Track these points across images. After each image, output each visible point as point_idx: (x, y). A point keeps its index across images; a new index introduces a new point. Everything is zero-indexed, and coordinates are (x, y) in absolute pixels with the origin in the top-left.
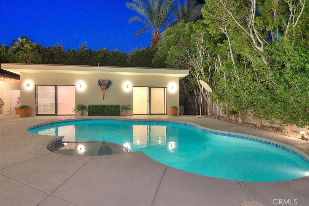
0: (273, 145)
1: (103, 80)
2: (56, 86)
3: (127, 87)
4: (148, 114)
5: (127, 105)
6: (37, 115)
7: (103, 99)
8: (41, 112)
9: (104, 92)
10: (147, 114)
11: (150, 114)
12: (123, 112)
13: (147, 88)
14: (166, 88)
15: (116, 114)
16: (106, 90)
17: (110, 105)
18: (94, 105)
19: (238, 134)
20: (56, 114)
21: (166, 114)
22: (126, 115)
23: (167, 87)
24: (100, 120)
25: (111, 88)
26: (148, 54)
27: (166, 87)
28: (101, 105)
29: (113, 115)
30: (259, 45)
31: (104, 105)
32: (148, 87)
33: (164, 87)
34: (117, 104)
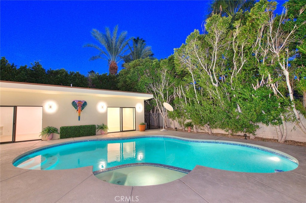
0: (239, 145)
1: (79, 101)
3: (101, 107)
5: (102, 124)
7: (79, 120)
9: (80, 113)
10: (120, 131)
11: (122, 131)
12: (98, 132)
15: (92, 134)
16: (81, 110)
17: (86, 126)
18: (68, 127)
19: (214, 141)
20: (14, 141)
21: (135, 130)
22: (102, 134)
24: (81, 142)
25: (86, 108)
26: (109, 78)
27: (135, 108)
29: (90, 136)
30: (215, 82)
31: (79, 126)
32: (120, 108)
33: (133, 108)
34: (93, 124)
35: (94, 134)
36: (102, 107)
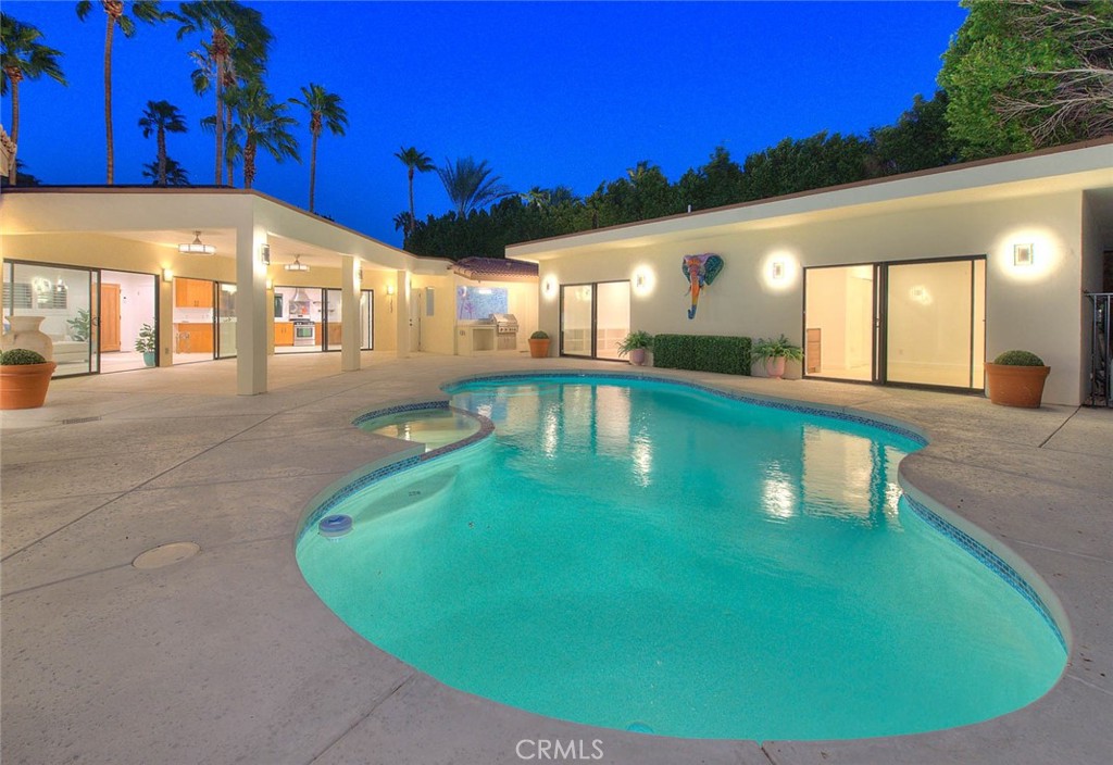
1: (692, 258)
2: (595, 286)
3: (775, 271)
4: (874, 383)
5: (780, 337)
6: (563, 355)
7: (691, 318)
8: (582, 349)
9: (695, 296)
10: (870, 379)
11: (884, 382)
12: (758, 365)
13: (871, 267)
14: (979, 264)
16: (701, 287)
17: (712, 338)
20: (594, 357)
23: (988, 258)
25: (724, 280)
27: (985, 257)
28: (687, 337)
31: (694, 338)
32: (876, 265)
33: (972, 258)
34: (740, 335)
35: (746, 372)
36: (778, 270)
